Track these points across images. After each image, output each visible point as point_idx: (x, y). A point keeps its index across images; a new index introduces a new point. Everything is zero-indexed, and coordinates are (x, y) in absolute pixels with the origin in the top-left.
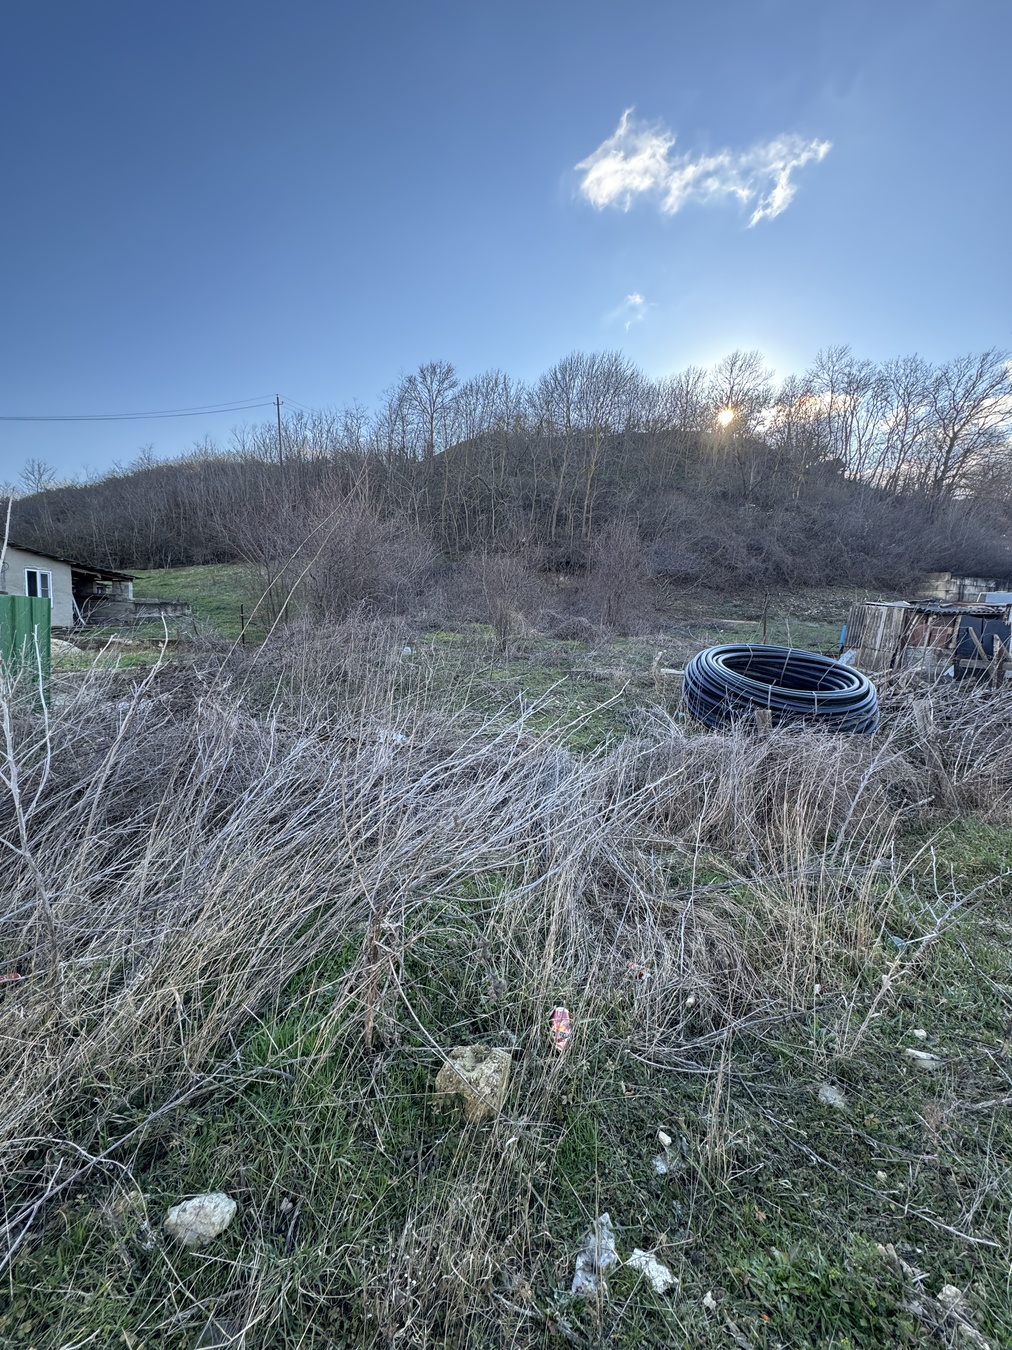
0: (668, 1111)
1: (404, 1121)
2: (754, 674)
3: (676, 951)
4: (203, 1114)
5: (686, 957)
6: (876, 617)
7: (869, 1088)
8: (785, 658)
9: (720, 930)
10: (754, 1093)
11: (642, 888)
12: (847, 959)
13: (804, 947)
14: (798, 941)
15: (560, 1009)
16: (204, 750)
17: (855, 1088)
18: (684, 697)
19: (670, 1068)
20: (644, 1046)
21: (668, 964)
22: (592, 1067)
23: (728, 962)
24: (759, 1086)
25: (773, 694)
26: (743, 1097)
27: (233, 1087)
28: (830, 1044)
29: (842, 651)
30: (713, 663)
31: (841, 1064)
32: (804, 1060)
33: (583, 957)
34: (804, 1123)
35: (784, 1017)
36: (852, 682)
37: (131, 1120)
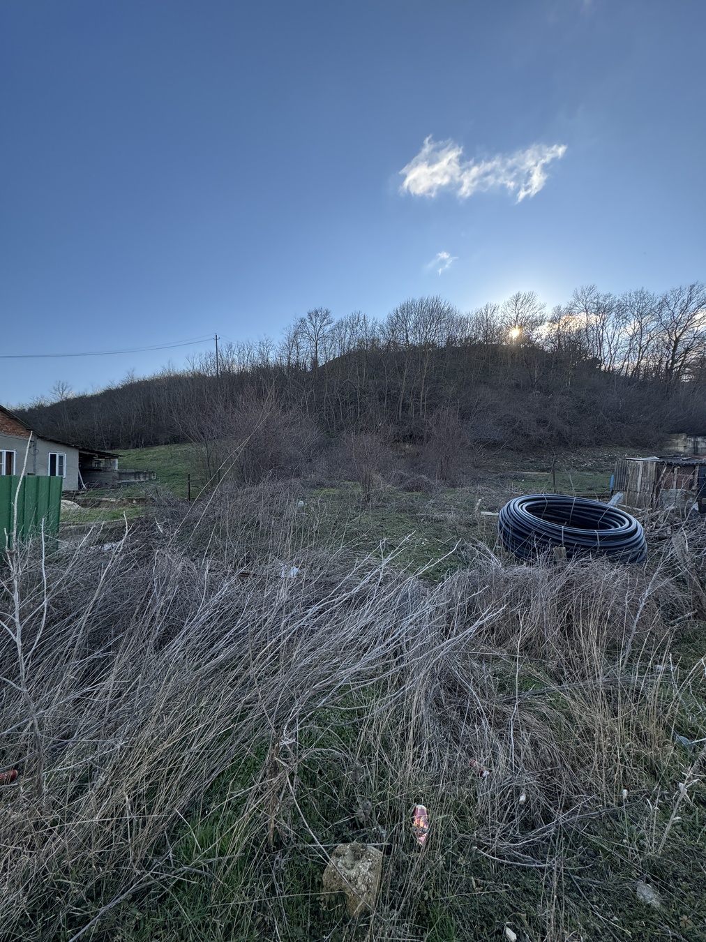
0: (511, 906)
1: (298, 915)
2: (549, 516)
3: (508, 750)
4: (141, 909)
5: (516, 756)
6: (636, 469)
7: (679, 886)
8: (572, 504)
9: (542, 731)
10: (581, 887)
11: (478, 693)
12: (646, 758)
13: (610, 748)
14: (605, 743)
15: (420, 807)
16: (158, 587)
17: (666, 887)
18: (500, 535)
19: (510, 862)
20: (488, 841)
21: (502, 763)
22: (447, 862)
23: (550, 761)
24: (586, 880)
25: (565, 533)
26: (573, 890)
27: (165, 884)
28: (641, 841)
29: (612, 494)
30: (519, 509)
31: (652, 862)
32: (621, 856)
33: (435, 757)
34: (626, 921)
35: (600, 813)
36: (624, 522)
37: (86, 913)
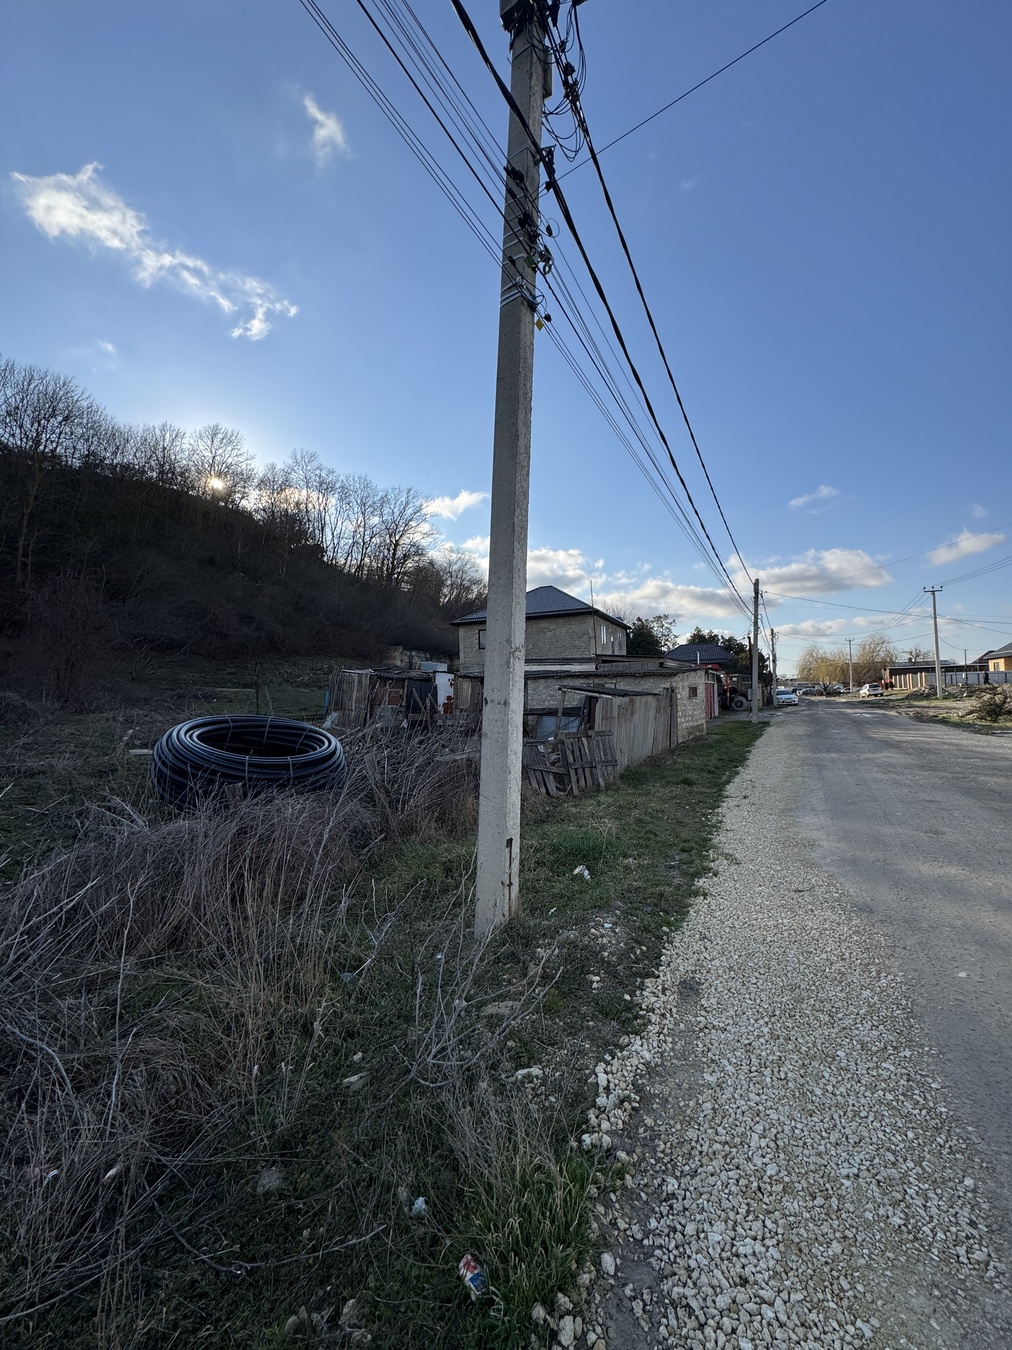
6: (351, 683)
7: (307, 1144)
8: (265, 727)
9: (168, 1054)
10: (188, 1239)
17: (293, 1156)
23: (174, 1090)
24: (196, 1224)
25: (250, 765)
31: (282, 1137)
32: (248, 1157)
36: (323, 743)
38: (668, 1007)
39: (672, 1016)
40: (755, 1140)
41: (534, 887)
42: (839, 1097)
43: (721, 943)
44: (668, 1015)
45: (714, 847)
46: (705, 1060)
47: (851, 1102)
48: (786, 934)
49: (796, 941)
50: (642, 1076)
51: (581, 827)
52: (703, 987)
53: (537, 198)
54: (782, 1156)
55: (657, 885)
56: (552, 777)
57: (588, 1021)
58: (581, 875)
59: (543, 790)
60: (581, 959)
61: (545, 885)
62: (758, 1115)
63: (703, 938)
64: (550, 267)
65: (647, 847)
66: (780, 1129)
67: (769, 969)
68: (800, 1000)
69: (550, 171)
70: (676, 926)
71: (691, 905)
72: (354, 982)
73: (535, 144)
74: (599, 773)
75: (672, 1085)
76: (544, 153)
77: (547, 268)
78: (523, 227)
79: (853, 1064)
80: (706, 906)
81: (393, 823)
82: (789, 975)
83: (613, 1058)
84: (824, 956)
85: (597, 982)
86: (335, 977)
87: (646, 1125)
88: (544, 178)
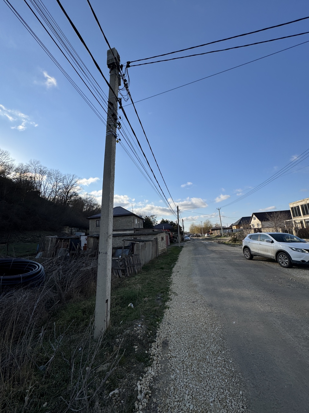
6: (48, 241)
8: (11, 262)
29: (38, 253)
38: (159, 352)
39: (160, 356)
40: (187, 397)
41: (115, 314)
42: (208, 373)
43: (174, 325)
44: (159, 356)
45: (170, 290)
46: (171, 370)
47: (211, 374)
48: (191, 318)
49: (194, 320)
50: (152, 382)
51: (130, 288)
52: (169, 342)
53: (117, 110)
54: (194, 400)
55: (154, 307)
56: (121, 271)
57: (134, 365)
58: (131, 307)
59: (118, 276)
60: (131, 340)
61: (119, 312)
62: (187, 387)
63: (169, 324)
64: (120, 127)
65: (151, 293)
66: (193, 390)
67: (187, 331)
68: (196, 341)
69: (121, 104)
70: (160, 321)
71: (165, 312)
72: (44, 369)
73: (116, 97)
74: (136, 268)
75: (161, 383)
76: (119, 99)
77: (120, 128)
78: (113, 116)
79: (211, 360)
80: (169, 312)
81: (63, 296)
82: (193, 332)
83: (143, 378)
84: (201, 324)
85: (137, 348)
86: (36, 369)
87: (154, 402)
88: (119, 105)
